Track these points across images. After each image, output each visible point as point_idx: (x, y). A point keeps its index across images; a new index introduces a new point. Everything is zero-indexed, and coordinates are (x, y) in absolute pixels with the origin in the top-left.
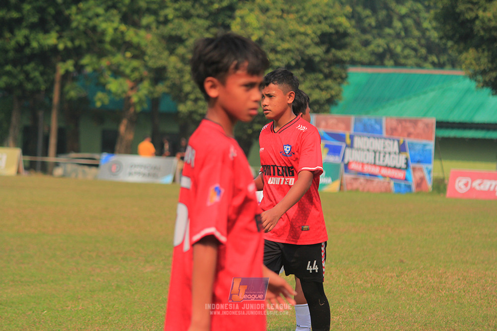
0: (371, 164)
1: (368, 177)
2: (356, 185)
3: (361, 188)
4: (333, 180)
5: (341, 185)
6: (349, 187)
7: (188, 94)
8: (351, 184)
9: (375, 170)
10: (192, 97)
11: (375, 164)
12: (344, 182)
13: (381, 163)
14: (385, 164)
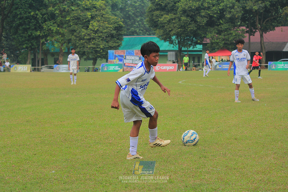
0: (131, 64)
1: (131, 67)
2: (127, 70)
3: (129, 70)
4: (121, 69)
5: (123, 70)
6: (126, 70)
7: (78, 46)
8: (126, 69)
9: (133, 65)
10: (79, 47)
11: (132, 64)
12: (124, 69)
13: (134, 63)
14: (135, 63)
